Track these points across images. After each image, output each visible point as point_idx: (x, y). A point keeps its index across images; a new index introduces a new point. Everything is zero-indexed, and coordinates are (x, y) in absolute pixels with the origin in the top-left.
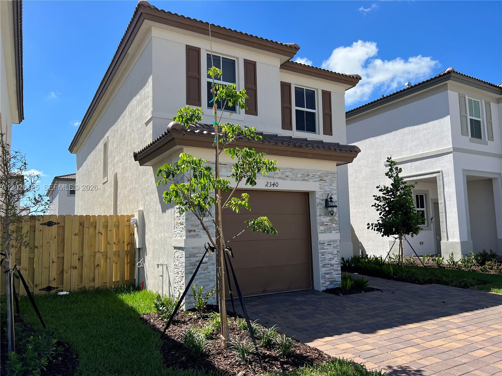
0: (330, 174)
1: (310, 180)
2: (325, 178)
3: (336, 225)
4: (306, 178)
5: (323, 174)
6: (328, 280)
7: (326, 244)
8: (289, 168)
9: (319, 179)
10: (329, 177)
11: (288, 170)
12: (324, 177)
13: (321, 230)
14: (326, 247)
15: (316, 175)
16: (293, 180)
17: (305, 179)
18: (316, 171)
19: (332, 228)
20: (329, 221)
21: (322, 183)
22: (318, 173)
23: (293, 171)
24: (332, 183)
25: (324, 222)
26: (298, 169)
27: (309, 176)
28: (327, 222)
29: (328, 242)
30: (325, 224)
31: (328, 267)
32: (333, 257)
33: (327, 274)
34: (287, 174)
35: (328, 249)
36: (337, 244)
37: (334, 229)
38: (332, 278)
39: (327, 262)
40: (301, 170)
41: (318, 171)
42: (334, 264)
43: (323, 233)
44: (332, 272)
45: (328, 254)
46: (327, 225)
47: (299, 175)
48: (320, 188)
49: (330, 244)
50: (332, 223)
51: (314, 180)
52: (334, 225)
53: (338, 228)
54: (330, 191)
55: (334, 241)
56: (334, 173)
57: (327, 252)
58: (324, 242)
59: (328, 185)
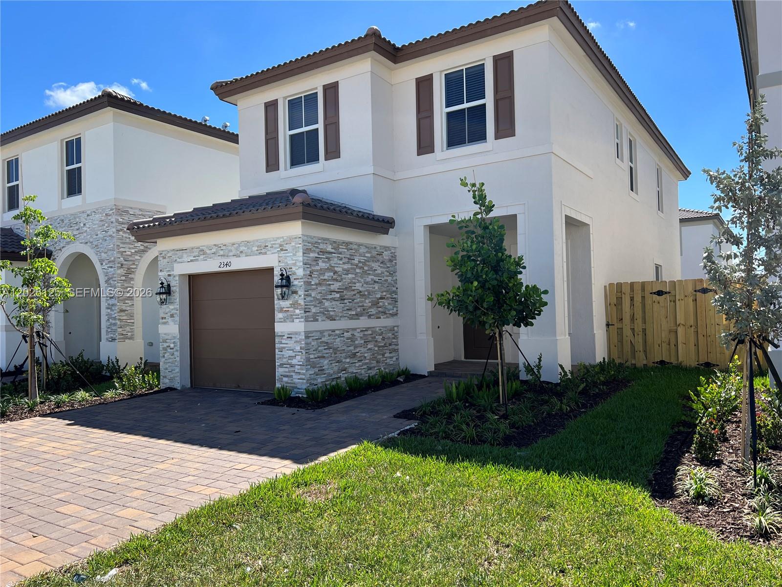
0: (294, 240)
1: (268, 253)
2: (287, 247)
5: (285, 241)
7: (285, 337)
8: (243, 241)
9: (279, 249)
10: (293, 244)
11: (243, 243)
12: (285, 245)
13: (280, 319)
14: (284, 341)
15: (275, 244)
16: (248, 256)
17: (262, 251)
18: (275, 239)
19: (294, 315)
20: (290, 306)
21: (284, 253)
22: (279, 241)
23: (248, 244)
24: (296, 252)
25: (284, 308)
26: (254, 241)
27: (267, 248)
28: (287, 307)
29: (288, 334)
30: (285, 311)
31: (286, 367)
33: (285, 376)
34: (241, 249)
35: (287, 344)
36: (300, 337)
37: (297, 317)
38: (292, 383)
39: (285, 360)
40: (257, 241)
41: (278, 238)
42: (296, 365)
43: (281, 322)
45: (287, 350)
46: (288, 311)
47: (255, 249)
48: (280, 262)
49: (291, 338)
50: (295, 309)
51: (272, 252)
52: (297, 311)
53: (303, 315)
54: (293, 263)
55: (296, 333)
56: (299, 238)
57: (287, 348)
58: (283, 335)
59: (291, 256)
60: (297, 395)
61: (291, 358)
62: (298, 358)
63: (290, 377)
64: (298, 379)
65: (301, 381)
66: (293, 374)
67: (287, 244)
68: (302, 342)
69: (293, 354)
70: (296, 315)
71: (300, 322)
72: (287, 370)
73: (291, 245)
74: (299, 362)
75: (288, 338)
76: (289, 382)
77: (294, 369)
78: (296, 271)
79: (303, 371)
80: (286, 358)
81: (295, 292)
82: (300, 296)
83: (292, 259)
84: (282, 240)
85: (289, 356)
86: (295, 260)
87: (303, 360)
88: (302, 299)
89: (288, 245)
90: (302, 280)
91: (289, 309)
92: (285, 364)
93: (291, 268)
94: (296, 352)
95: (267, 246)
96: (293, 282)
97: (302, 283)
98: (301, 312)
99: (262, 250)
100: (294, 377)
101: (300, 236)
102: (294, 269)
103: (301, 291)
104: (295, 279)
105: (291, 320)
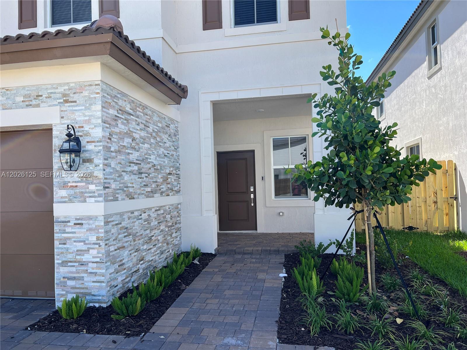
0: (87, 88)
1: (42, 105)
2: (75, 97)
3: (96, 186)
4: (34, 102)
5: (72, 89)
6: (72, 291)
7: (71, 224)
9: (62, 101)
10: (86, 93)
12: (72, 95)
13: (62, 197)
14: (68, 230)
15: (55, 93)
16: (6, 109)
17: (31, 103)
18: (54, 86)
19: (86, 192)
20: (80, 180)
21: (69, 106)
22: (61, 90)
23: (8, 92)
24: (91, 105)
25: (69, 182)
26: (18, 88)
27: (40, 98)
28: (75, 182)
29: (76, 219)
30: (71, 186)
31: (74, 266)
32: (87, 249)
33: (69, 279)
35: (74, 233)
36: (97, 223)
37: (91, 195)
38: (83, 288)
39: (70, 257)
40: (24, 88)
41: (60, 85)
42: (90, 262)
43: (65, 202)
44: (83, 277)
45: (75, 241)
46: (76, 186)
47: (20, 99)
48: (62, 117)
49: (81, 224)
50: (89, 183)
51: (50, 104)
52: (92, 187)
53: (101, 192)
54: (86, 120)
55: (90, 218)
56: (96, 85)
57: (74, 239)
58: (67, 220)
59: (82, 110)
60: (91, 305)
61: (80, 252)
62: (93, 252)
63: (80, 280)
64: (93, 282)
65: (98, 284)
66: (85, 275)
67: (74, 93)
68: (100, 230)
69: (85, 247)
70: (90, 193)
71: (96, 201)
72: (74, 269)
73: (82, 95)
74: (94, 257)
75: (75, 224)
76: (78, 286)
77: (86, 268)
78: (90, 131)
79: (101, 271)
80: (72, 253)
81: (89, 161)
82: (96, 166)
83: (84, 114)
84: (67, 87)
85: (77, 251)
86: (89, 116)
87: (100, 255)
88: (100, 169)
89: (77, 95)
90: (101, 144)
91: (78, 184)
92: (71, 262)
93: (82, 127)
94: (90, 244)
95: (41, 96)
96: (85, 147)
97: (101, 148)
98: (99, 188)
99: (31, 101)
100: (85, 279)
101: (97, 83)
102: (86, 128)
103: (100, 159)
104: (88, 142)
105: (82, 199)
